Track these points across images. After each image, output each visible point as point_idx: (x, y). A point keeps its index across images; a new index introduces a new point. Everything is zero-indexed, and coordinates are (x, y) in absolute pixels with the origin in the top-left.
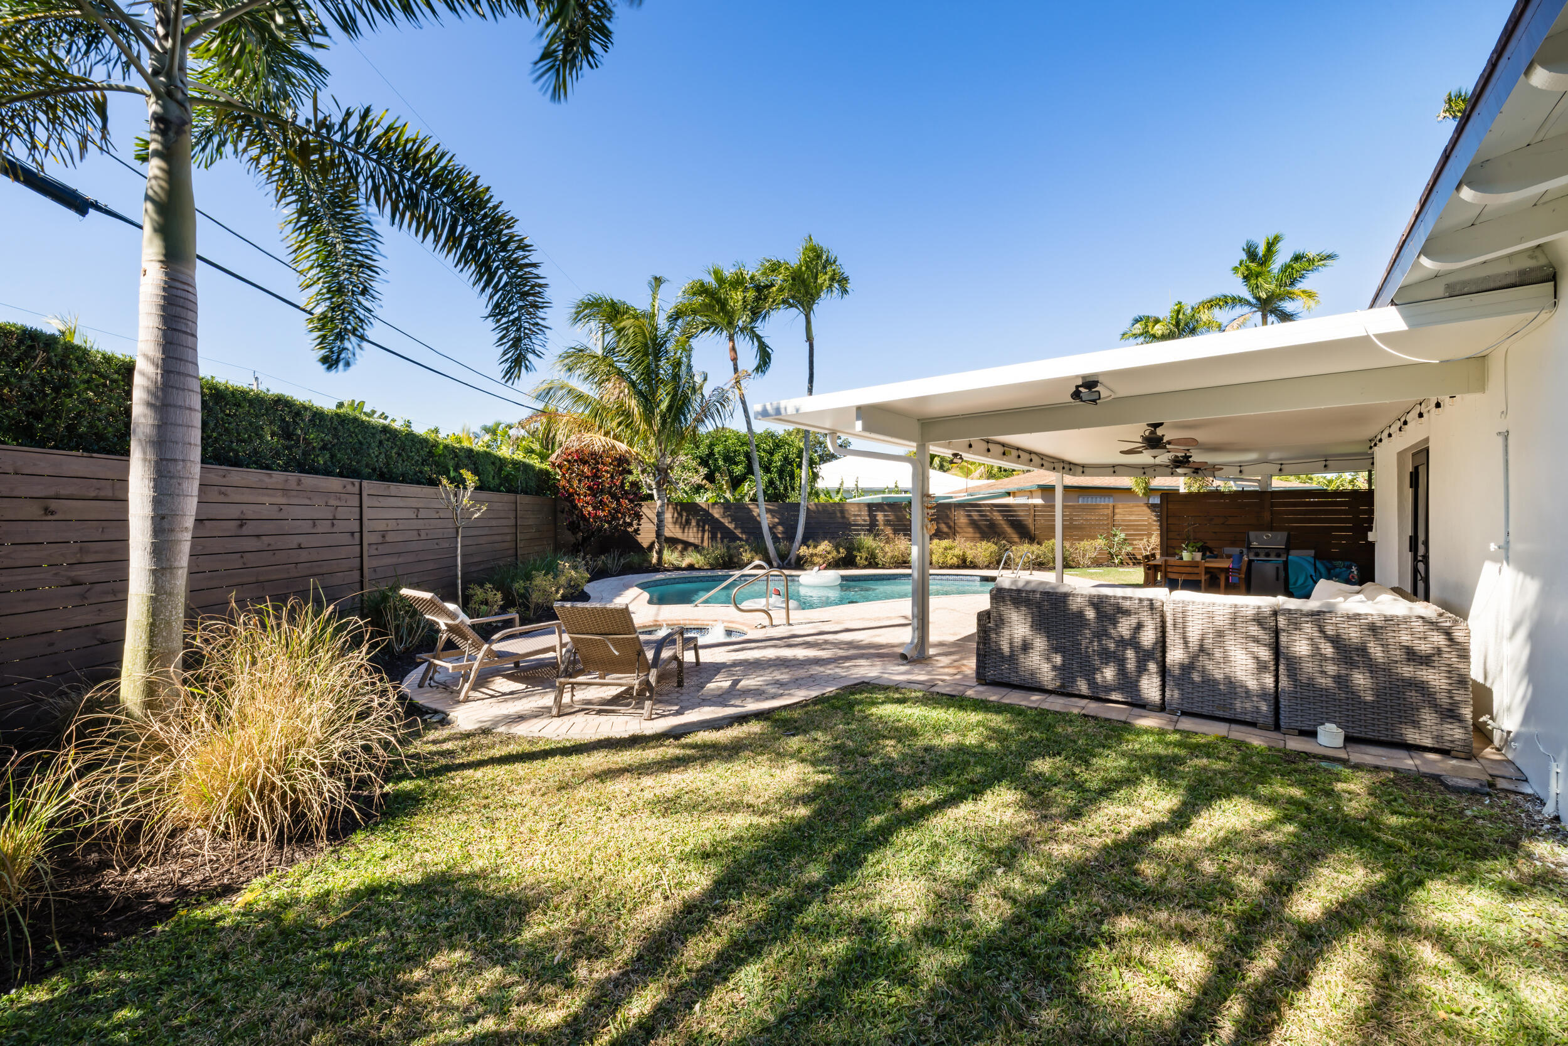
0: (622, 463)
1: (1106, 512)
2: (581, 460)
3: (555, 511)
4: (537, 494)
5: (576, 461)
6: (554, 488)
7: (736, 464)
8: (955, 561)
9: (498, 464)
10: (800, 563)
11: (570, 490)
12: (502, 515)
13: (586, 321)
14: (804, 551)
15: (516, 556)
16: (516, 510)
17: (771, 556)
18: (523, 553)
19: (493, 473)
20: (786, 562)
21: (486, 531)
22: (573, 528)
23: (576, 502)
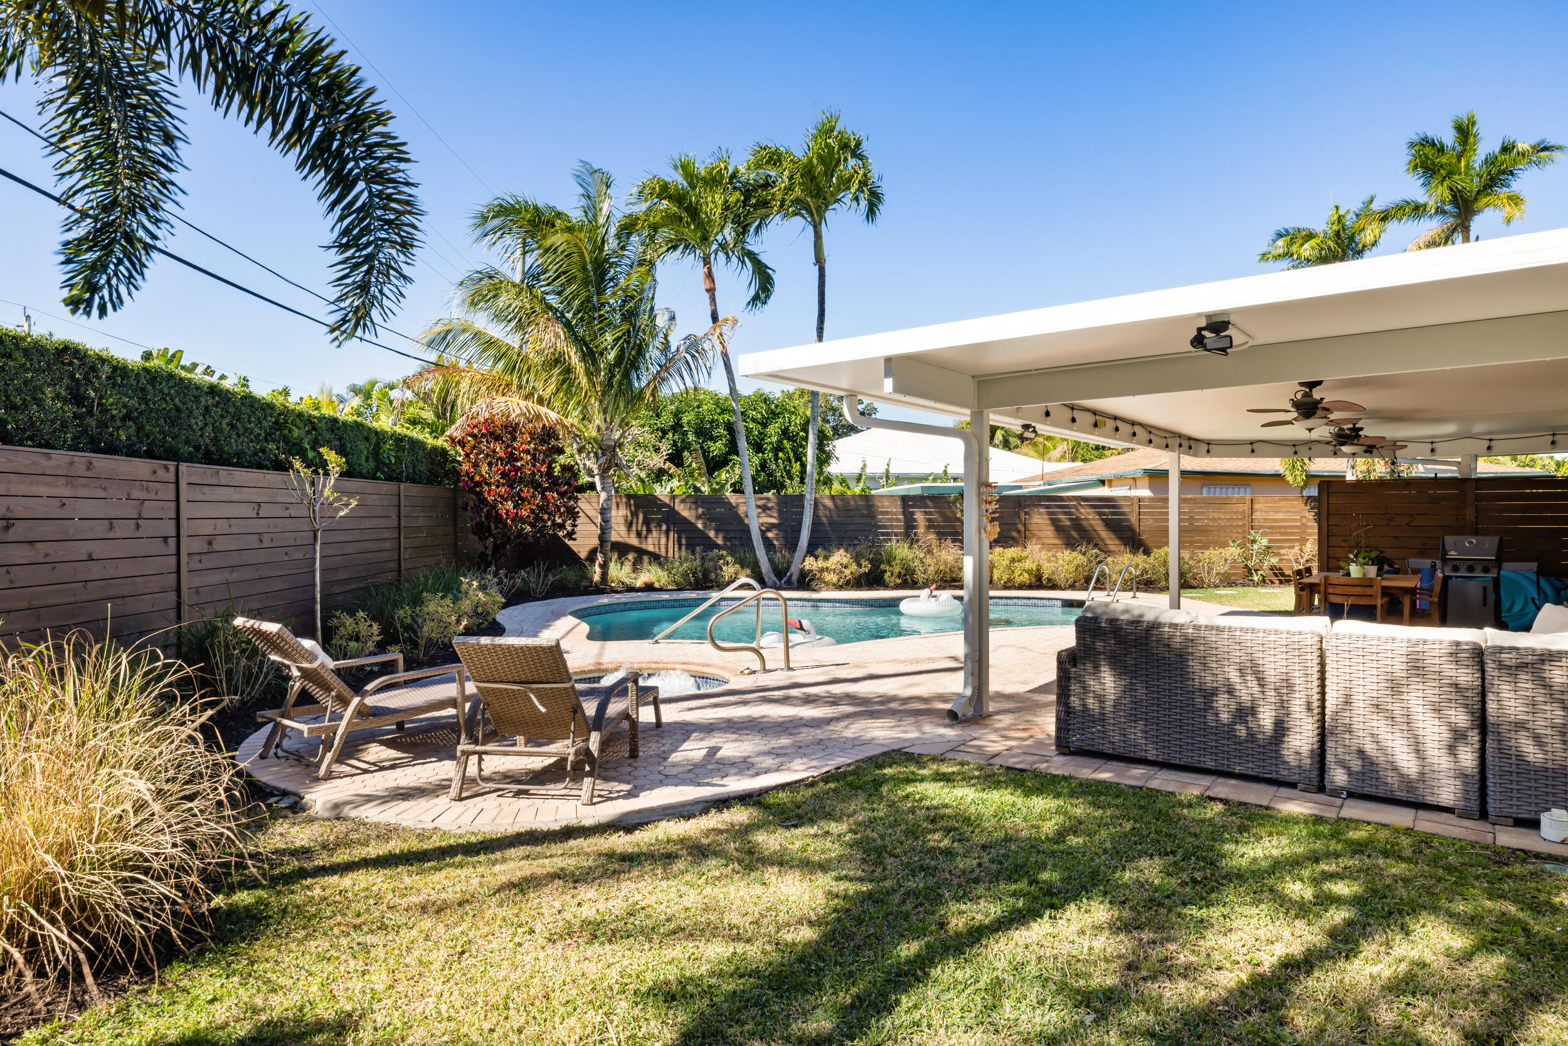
0: (548, 435)
1: (1241, 507)
2: (491, 434)
3: (454, 508)
4: (429, 482)
5: (483, 435)
6: (454, 474)
7: (714, 439)
8: (1025, 578)
9: (373, 440)
10: (805, 581)
11: (477, 478)
12: (380, 512)
13: (498, 234)
14: (810, 563)
15: (399, 571)
16: (399, 506)
17: (763, 571)
18: (410, 566)
19: (366, 452)
20: (785, 579)
21: (356, 536)
22: (481, 531)
23: (486, 495)
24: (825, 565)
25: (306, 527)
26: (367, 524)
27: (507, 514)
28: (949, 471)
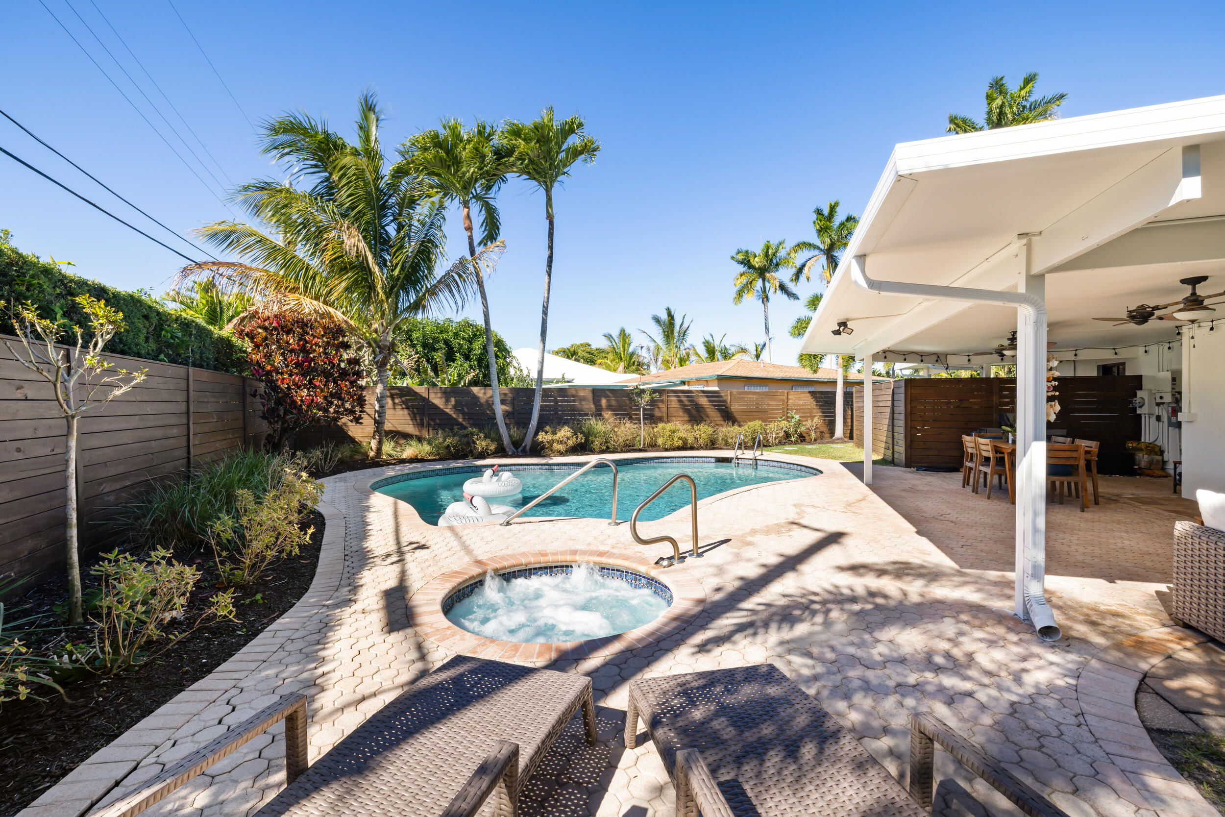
0: (336, 332)
1: (782, 397)
2: (282, 328)
3: (244, 393)
4: (216, 368)
5: (275, 329)
6: (242, 363)
7: (435, 350)
8: (680, 443)
9: (155, 321)
10: (537, 450)
11: (269, 368)
12: (164, 396)
13: (287, 150)
14: (542, 437)
15: (189, 458)
16: (188, 390)
17: (505, 442)
18: (199, 452)
19: (145, 331)
20: (520, 449)
21: (134, 422)
22: (269, 415)
23: (279, 383)
24: (554, 438)
25: (55, 413)
26: (149, 409)
27: (302, 401)
28: (566, 377)
